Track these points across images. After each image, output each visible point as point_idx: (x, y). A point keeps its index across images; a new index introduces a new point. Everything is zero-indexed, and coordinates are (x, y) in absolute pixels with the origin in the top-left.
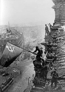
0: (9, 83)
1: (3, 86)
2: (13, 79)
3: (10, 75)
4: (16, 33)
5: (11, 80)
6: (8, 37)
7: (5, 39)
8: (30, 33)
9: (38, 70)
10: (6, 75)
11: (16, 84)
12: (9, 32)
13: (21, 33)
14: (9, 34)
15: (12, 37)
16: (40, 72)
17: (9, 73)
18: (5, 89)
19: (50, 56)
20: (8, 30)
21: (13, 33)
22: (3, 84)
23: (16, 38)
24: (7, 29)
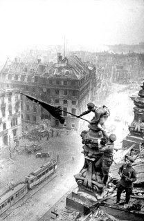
0: (47, 174)
1: (32, 177)
2: (56, 167)
3: (51, 158)
4: (78, 66)
5: (50, 169)
6: (58, 72)
7: (52, 75)
8: (114, 69)
9: (89, 155)
10: (43, 157)
11: (62, 180)
12: (63, 61)
13: (90, 68)
14: (63, 65)
15: (67, 73)
16: (93, 160)
17: (51, 153)
18: (36, 185)
19: (139, 130)
20: (60, 57)
21: (72, 64)
22: (33, 174)
23: (77, 76)
24: (60, 54)
